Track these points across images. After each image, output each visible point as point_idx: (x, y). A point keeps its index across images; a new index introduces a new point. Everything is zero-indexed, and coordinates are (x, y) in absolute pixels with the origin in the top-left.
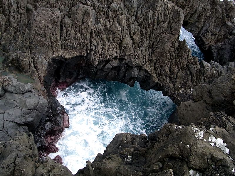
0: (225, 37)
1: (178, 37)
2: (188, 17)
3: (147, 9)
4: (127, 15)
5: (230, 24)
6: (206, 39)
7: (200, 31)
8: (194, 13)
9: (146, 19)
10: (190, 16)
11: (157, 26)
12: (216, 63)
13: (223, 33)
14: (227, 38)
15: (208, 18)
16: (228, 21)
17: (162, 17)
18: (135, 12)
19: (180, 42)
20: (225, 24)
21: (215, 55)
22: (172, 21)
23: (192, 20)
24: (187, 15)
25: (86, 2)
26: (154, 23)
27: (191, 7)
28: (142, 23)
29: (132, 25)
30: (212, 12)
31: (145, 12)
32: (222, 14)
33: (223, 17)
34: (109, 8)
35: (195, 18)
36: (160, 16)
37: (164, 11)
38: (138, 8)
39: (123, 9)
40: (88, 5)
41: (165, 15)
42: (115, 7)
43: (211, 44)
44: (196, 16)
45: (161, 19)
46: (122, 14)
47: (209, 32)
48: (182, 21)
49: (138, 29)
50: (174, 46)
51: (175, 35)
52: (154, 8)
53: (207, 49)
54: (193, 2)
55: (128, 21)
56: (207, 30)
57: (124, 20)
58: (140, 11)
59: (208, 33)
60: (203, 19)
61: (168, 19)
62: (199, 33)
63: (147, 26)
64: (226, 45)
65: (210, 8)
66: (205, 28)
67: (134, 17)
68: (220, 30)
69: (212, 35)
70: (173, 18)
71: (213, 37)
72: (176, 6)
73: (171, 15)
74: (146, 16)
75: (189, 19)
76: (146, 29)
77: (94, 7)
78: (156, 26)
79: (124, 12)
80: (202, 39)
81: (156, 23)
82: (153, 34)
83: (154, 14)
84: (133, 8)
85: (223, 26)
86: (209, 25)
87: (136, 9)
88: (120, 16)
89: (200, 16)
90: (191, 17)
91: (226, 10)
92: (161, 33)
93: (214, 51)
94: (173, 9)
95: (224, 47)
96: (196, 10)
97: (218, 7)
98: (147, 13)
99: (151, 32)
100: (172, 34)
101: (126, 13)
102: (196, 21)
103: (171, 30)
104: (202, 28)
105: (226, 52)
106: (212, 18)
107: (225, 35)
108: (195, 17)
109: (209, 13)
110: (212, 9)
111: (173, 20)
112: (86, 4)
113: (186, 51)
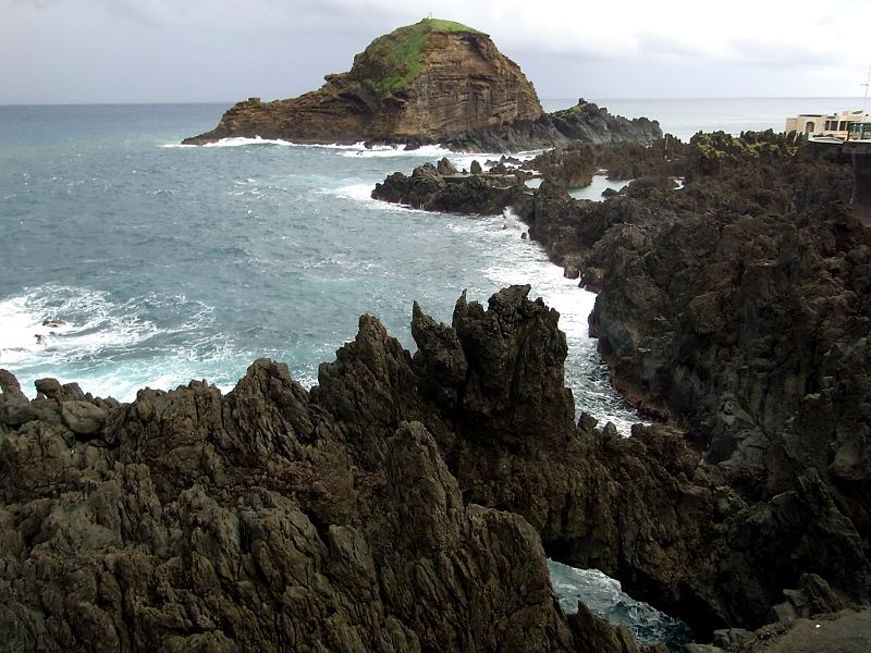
0: (709, 536)
1: (556, 605)
2: (557, 526)
3: (408, 559)
4: (351, 606)
5: (695, 490)
6: (656, 566)
7: (621, 551)
8: (568, 507)
9: (419, 592)
10: (559, 520)
11: (469, 598)
12: (735, 631)
13: (694, 526)
14: (717, 535)
15: (620, 501)
16: (683, 482)
17: (471, 563)
18: (373, 584)
19: (571, 620)
20: (681, 497)
21: (716, 604)
22: (507, 564)
23: (576, 531)
24: (550, 520)
25: (194, 622)
26: (452, 592)
27: (549, 493)
28: (413, 609)
29: (382, 635)
30: (621, 479)
31: (406, 570)
32: (654, 471)
33: (661, 479)
34: (278, 606)
35: (581, 518)
36: (460, 563)
37: (467, 542)
38: (378, 570)
39: (329, 592)
40: (200, 630)
41: (475, 555)
42: (298, 596)
43: (679, 575)
44: (580, 510)
45: (468, 569)
46: (331, 611)
47: (648, 541)
48: (538, 548)
49: (409, 639)
50: (559, 641)
51: (540, 603)
52: (430, 546)
53: (677, 597)
54: (546, 476)
55: (364, 624)
56: (640, 540)
57: (345, 628)
58: (389, 575)
59: (648, 548)
60: (606, 511)
61: (493, 561)
62: (621, 558)
63: (434, 611)
64: (725, 557)
65: (607, 472)
66: (629, 536)
67: (378, 604)
68: (681, 521)
69: (665, 545)
70: (506, 550)
71: (673, 552)
72: (497, 513)
73: (496, 544)
74: (414, 581)
75: (564, 531)
76: (434, 625)
77: (226, 626)
78: (464, 601)
79: (336, 601)
80: (642, 575)
81: (459, 593)
82: (465, 631)
83: (438, 566)
84: (363, 574)
85: (678, 503)
86: (636, 520)
87: (373, 575)
88: (329, 621)
89: (591, 506)
90: (565, 522)
91: (657, 455)
92: (492, 616)
93: (704, 591)
94: (491, 525)
95: (725, 566)
96: (568, 496)
97: (629, 457)
98: (415, 571)
99: (456, 628)
100: (528, 603)
101: (345, 598)
102: (591, 528)
103: (518, 591)
104: (620, 541)
105: (745, 580)
106: (633, 496)
107: (702, 529)
108: (580, 516)
109: (613, 485)
110: (614, 472)
111: (509, 558)
112: (197, 629)
113: (609, 642)
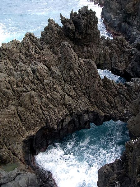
0: (130, 59)
1: (100, 77)
2: (98, 61)
3: (68, 72)
4: (58, 83)
5: (127, 50)
6: (119, 67)
7: (111, 65)
8: (100, 57)
9: (71, 78)
10: (98, 60)
11: (81, 78)
12: (135, 78)
13: (127, 58)
14: (132, 59)
15: (111, 54)
16: (125, 48)
17: (81, 71)
18: (61, 78)
19: (103, 80)
20: (124, 52)
21: (131, 73)
22: (89, 70)
23: (102, 62)
24: (96, 60)
25: (27, 90)
26: (78, 77)
27: (96, 54)
28: (71, 82)
29: (65, 88)
30: (111, 49)
31: (68, 74)
32: (118, 47)
33: (120, 48)
34: (43, 85)
35: (103, 59)
36: (79, 71)
37: (80, 67)
38: (62, 75)
39: (53, 80)
40: (29, 91)
41: (82, 69)
42: (47, 82)
43: (124, 68)
44: (102, 57)
45: (81, 72)
46: (54, 84)
47: (117, 62)
48: (95, 66)
49: (70, 88)
50: (101, 84)
51: (96, 77)
52: (72, 68)
53: (123, 73)
54: (95, 51)
55: (61, 86)
56: (115, 62)
57: (57, 87)
58: (64, 75)
59: (117, 63)
60: (108, 57)
61: (86, 70)
62: (111, 66)
63: (75, 82)
64: (133, 63)
65: (108, 48)
66: (113, 61)
67: (63, 81)
68: (124, 57)
69: (121, 62)
70: (89, 67)
71: (122, 64)
72: (86, 59)
73: (86, 66)
74: (70, 76)
75: (99, 62)
76: (75, 84)
77: (34, 90)
78: (81, 79)
79: (55, 82)
80: (116, 70)
81: (80, 77)
82: (82, 85)
83: (74, 72)
84: (59, 76)
85: (124, 53)
86: (115, 58)
87: (61, 76)
88: (54, 86)
89: (105, 56)
90: (99, 60)
91: (119, 43)
92: (87, 81)
93: (129, 71)
94: (85, 62)
95: (133, 65)
96: (100, 54)
97: (113, 44)
98: (70, 74)
99: (80, 84)
100: (94, 77)
101: (56, 81)
102: (105, 61)
103: (92, 75)
104: (111, 62)
105: (137, 68)
106: (114, 53)
107: (129, 58)
108: (102, 58)
109: (110, 51)
110: (109, 48)
111: (89, 69)
112: (28, 91)
113: (111, 83)
